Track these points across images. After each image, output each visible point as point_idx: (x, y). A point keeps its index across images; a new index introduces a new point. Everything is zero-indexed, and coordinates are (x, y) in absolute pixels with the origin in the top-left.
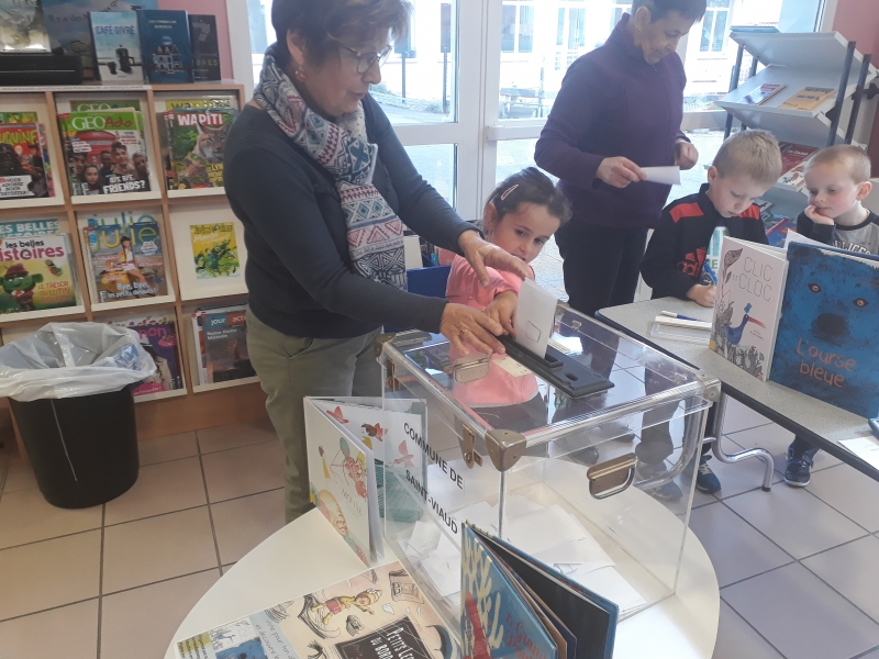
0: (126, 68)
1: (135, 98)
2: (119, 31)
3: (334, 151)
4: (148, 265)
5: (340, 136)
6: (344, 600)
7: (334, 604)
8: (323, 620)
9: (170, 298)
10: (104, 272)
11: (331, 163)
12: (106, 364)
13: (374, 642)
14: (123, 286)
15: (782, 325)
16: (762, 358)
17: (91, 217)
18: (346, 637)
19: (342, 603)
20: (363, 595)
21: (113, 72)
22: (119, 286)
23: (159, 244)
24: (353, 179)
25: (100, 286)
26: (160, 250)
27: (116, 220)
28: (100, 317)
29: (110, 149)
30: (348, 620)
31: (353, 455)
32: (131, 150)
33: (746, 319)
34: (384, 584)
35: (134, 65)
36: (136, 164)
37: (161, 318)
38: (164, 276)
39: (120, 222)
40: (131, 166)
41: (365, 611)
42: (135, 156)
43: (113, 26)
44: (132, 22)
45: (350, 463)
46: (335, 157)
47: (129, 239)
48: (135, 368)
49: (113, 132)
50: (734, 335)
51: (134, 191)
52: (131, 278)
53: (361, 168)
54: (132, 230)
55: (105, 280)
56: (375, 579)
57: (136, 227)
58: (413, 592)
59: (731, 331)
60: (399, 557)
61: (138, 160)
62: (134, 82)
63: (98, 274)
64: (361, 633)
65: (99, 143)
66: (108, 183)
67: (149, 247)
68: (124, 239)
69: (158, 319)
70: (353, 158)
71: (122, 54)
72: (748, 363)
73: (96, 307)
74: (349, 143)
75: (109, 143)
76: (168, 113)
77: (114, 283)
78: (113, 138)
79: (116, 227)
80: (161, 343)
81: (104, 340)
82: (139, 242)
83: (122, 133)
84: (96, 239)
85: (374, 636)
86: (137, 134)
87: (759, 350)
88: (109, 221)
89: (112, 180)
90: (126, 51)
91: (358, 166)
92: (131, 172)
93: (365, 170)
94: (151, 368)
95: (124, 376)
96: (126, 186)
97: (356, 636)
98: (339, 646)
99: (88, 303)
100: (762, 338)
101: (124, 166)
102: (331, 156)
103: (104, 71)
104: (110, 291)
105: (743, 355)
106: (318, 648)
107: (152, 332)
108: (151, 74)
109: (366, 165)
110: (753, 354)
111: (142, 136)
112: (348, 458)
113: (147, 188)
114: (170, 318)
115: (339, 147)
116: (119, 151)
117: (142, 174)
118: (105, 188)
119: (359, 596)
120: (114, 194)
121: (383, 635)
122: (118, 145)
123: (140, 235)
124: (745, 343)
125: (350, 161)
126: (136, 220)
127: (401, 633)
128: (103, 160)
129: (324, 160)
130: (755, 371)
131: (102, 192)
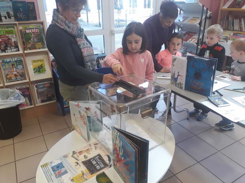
0: (10, 17)
1: (13, 25)
2: (7, 7)
3: (74, 30)
4: (20, 72)
5: (75, 26)
6: (83, 151)
7: (80, 153)
8: (78, 157)
9: (27, 80)
10: (8, 74)
11: (74, 33)
12: (11, 99)
13: (91, 160)
14: (14, 78)
15: (187, 76)
16: (183, 84)
17: (3, 59)
18: (84, 160)
19: (82, 152)
20: (88, 150)
21: (6, 18)
22: (12, 78)
23: (23, 66)
24: (80, 37)
25: (7, 78)
26: (23, 67)
27: (10, 60)
28: (7, 87)
29: (7, 40)
30: (84, 156)
31: (82, 115)
32: (13, 40)
33: (178, 75)
34: (93, 147)
35: (12, 16)
36: (15, 44)
37: (25, 86)
38: (25, 75)
39: (11, 60)
40: (13, 44)
41: (88, 153)
42: (14, 42)
43: (5, 6)
44: (10, 4)
45: (82, 117)
46: (75, 31)
47: (14, 65)
48: (19, 100)
49: (8, 35)
50: (176, 79)
51: (15, 51)
52: (16, 75)
53: (81, 34)
54: (15, 62)
55: (8, 77)
56: (90, 146)
57: (16, 61)
58: (101, 148)
59: (175, 79)
60: (96, 140)
61: (15, 43)
62: (12, 21)
63: (6, 75)
64: (88, 159)
65: (4, 39)
66: (7, 49)
67: (20, 67)
68: (13, 65)
69: (24, 87)
70: (79, 31)
71: (8, 13)
72: (179, 86)
73: (6, 84)
74: (77, 28)
75: (7, 38)
76: (23, 29)
77: (11, 77)
78: (8, 37)
79: (10, 61)
80: (25, 93)
81: (9, 93)
82: (17, 66)
83: (10, 35)
84: (5, 65)
85: (91, 159)
86: (14, 35)
87: (182, 83)
88: (8, 60)
89: (8, 49)
90: (9, 13)
91: (80, 33)
92: (13, 46)
93: (82, 34)
94: (24, 100)
95: (16, 102)
96: (12, 50)
97: (87, 159)
98: (83, 162)
99: (4, 83)
100: (182, 80)
101: (11, 45)
102: (74, 31)
103: (3, 18)
104: (10, 80)
105: (178, 84)
106: (77, 163)
107: (23, 90)
108: (17, 19)
109: (82, 33)
110: (180, 84)
111: (16, 36)
112: (81, 116)
113: (19, 50)
114: (28, 86)
115: (75, 29)
116: (10, 40)
117: (16, 47)
118: (6, 51)
119: (87, 150)
120: (9, 53)
121: (94, 158)
122: (9, 39)
123: (17, 64)
124: (178, 81)
125: (78, 32)
126: (16, 59)
127: (98, 158)
128: (5, 43)
129: (72, 33)
130: (181, 88)
131: (5, 52)
